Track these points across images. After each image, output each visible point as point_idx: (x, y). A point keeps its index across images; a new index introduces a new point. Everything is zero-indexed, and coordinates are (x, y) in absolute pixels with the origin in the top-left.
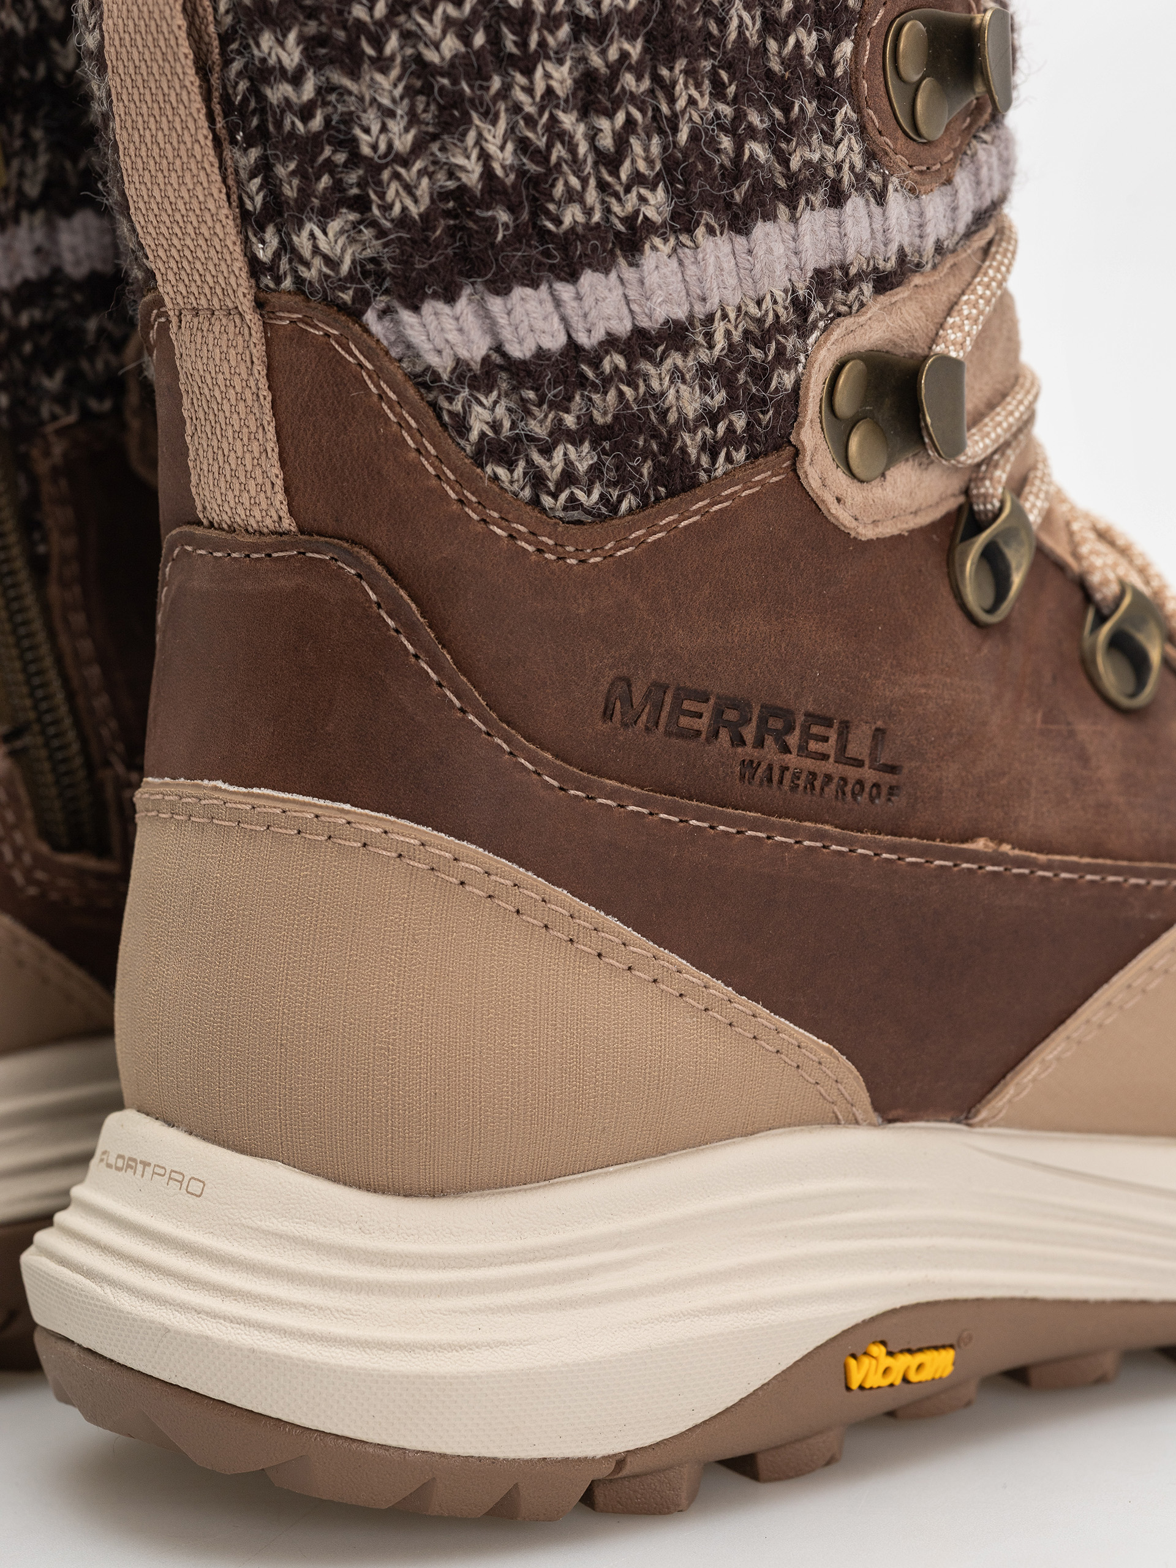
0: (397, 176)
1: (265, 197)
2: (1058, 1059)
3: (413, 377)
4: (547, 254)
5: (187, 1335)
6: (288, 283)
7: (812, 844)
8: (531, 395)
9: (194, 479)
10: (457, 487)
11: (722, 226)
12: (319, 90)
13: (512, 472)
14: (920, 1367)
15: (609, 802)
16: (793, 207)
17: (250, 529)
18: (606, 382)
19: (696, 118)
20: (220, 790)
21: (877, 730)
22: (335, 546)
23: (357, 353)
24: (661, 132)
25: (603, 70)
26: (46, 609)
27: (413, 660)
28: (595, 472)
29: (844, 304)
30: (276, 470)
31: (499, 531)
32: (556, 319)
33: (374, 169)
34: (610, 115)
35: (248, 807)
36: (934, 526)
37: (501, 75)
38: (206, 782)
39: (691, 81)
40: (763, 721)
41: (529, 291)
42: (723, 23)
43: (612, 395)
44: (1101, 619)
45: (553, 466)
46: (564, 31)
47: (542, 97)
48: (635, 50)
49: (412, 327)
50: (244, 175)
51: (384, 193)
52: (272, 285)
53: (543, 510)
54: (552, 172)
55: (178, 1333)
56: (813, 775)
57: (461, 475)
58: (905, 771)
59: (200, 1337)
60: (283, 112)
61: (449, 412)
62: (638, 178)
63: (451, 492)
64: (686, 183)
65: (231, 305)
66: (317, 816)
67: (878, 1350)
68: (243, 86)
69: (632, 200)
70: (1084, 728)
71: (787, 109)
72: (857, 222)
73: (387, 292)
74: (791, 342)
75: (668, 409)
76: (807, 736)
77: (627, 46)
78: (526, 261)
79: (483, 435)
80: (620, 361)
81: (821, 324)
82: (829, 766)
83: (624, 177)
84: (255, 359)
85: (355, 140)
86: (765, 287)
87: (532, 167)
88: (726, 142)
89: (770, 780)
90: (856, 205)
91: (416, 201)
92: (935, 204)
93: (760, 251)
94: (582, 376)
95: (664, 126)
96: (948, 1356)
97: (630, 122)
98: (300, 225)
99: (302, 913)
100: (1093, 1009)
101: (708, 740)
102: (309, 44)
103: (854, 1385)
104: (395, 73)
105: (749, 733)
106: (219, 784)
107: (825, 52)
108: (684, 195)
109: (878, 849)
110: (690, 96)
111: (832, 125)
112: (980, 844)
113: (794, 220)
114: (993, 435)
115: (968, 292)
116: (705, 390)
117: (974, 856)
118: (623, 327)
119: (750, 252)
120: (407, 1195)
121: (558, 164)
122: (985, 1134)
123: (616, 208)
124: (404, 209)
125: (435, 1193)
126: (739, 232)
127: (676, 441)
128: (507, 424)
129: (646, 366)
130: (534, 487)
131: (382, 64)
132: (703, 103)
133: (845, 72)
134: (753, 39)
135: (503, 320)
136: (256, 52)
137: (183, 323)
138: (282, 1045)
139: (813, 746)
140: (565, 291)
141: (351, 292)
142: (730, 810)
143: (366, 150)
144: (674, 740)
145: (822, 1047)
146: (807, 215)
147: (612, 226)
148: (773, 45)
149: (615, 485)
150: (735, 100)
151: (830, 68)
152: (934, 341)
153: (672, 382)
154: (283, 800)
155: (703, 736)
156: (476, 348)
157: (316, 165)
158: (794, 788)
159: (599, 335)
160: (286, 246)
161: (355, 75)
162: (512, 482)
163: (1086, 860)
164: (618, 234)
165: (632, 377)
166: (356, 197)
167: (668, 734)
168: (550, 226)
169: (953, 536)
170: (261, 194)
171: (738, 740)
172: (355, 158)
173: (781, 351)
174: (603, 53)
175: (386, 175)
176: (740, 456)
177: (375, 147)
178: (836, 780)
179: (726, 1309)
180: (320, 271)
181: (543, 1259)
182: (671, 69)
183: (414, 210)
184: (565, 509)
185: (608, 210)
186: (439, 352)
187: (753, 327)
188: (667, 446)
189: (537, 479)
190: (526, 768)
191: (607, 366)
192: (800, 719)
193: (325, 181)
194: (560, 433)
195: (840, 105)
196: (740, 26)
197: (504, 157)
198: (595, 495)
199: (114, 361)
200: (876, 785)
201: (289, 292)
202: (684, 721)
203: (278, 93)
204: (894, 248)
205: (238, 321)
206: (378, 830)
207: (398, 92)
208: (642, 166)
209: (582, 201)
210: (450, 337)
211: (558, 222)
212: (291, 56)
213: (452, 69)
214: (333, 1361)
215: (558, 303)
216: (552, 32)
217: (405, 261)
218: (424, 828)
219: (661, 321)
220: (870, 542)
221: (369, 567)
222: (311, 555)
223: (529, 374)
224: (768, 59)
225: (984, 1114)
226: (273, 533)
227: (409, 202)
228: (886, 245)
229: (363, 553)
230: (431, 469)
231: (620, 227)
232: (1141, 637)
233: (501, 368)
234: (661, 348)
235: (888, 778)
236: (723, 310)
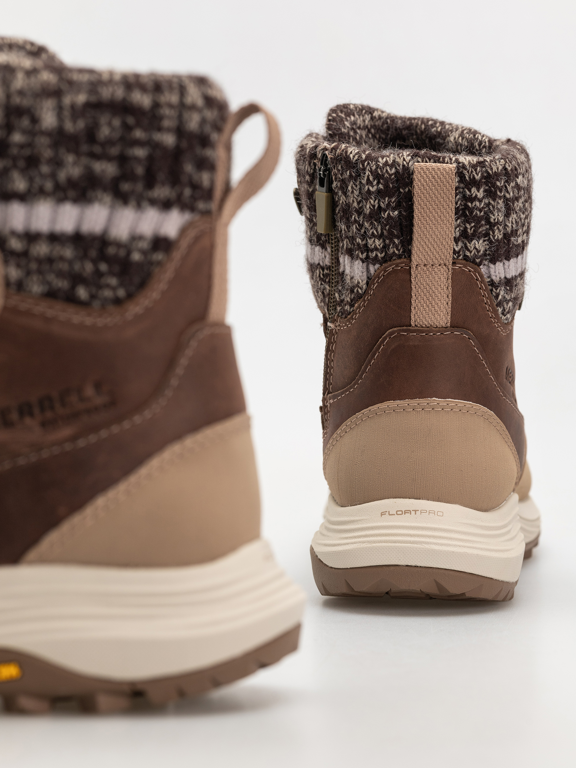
0: (498, 228)
3: (488, 282)
6: (462, 257)
8: (509, 288)
12: (485, 204)
13: (500, 309)
15: (508, 400)
17: (435, 326)
20: (436, 400)
22: (463, 330)
23: (477, 276)
27: (482, 361)
31: (496, 325)
32: (514, 267)
33: (493, 226)
35: (445, 404)
37: (515, 202)
41: (513, 260)
45: (507, 308)
49: (492, 269)
51: (494, 232)
52: (457, 257)
53: (502, 320)
57: (493, 310)
60: (474, 210)
63: (490, 314)
66: (464, 406)
68: (459, 202)
73: (488, 259)
84: (449, 278)
85: (490, 218)
99: (463, 433)
102: (485, 192)
130: (502, 314)
131: (500, 198)
135: (507, 268)
136: (468, 193)
137: (419, 268)
138: (461, 470)
141: (480, 259)
149: (511, 313)
154: (455, 402)
156: (503, 275)
157: (479, 225)
160: (465, 247)
161: (494, 200)
162: (500, 312)
166: (487, 233)
170: (460, 232)
172: (489, 222)
180: (473, 253)
183: (499, 238)
184: (505, 320)
186: (497, 276)
189: (503, 311)
190: (499, 391)
193: (481, 229)
197: (514, 223)
201: (462, 260)
203: (473, 204)
205: (445, 266)
207: (502, 206)
210: (500, 272)
211: (517, 242)
213: (511, 201)
217: (497, 251)
221: (472, 336)
222: (455, 333)
223: (510, 282)
226: (444, 327)
227: (499, 235)
229: (469, 332)
230: (488, 308)
233: (505, 281)
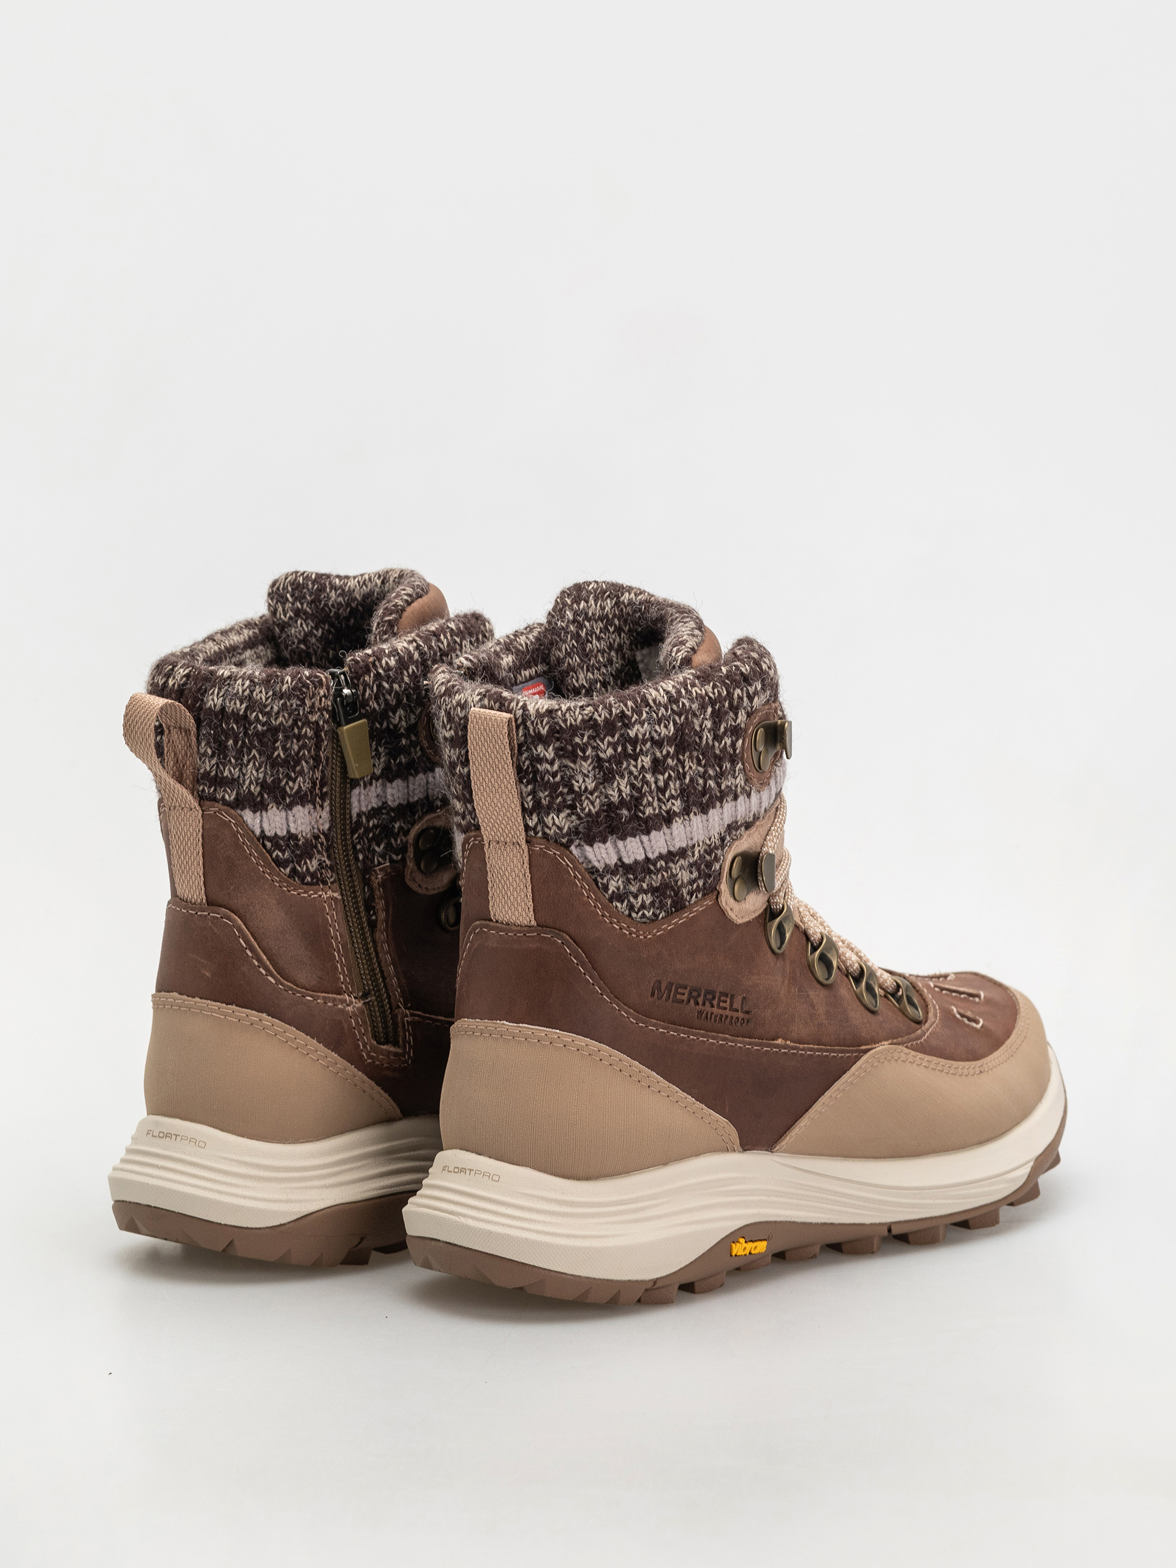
0: (587, 798)
1: (533, 803)
2: (805, 1126)
3: (587, 869)
4: (640, 825)
5: (500, 1234)
6: (540, 834)
7: (722, 1042)
8: (632, 876)
9: (491, 904)
10: (602, 910)
11: (698, 812)
12: (560, 767)
13: (622, 905)
14: (756, 1247)
15: (653, 1028)
16: (721, 803)
17: (516, 924)
18: (658, 871)
19: (692, 773)
20: (505, 1025)
21: (743, 997)
22: (554, 932)
23: (567, 861)
24: (679, 779)
25: (661, 758)
26: (374, 942)
27: (583, 975)
28: (652, 903)
29: (735, 836)
30: (531, 903)
31: (616, 926)
32: (641, 848)
33: (578, 796)
34: (663, 774)
35: (518, 1031)
36: (759, 916)
37: (626, 761)
38: (498, 1022)
39: (690, 760)
40: (705, 996)
41: (633, 839)
42: (701, 738)
43: (660, 876)
44: (814, 949)
45: (637, 903)
46: (649, 745)
47: (640, 769)
48: (672, 750)
49: (589, 852)
50: (524, 795)
51: (582, 804)
52: (533, 835)
53: (632, 918)
54: (643, 796)
55: (496, 1233)
56: (722, 1016)
57: (604, 906)
58: (753, 1013)
59: (505, 1234)
60: (545, 774)
61: (601, 883)
62: (672, 797)
63: (599, 912)
64: (688, 797)
65: (515, 841)
66: (546, 1035)
67: (742, 1240)
68: (527, 763)
69: (669, 804)
70: (812, 993)
71: (721, 768)
72: (741, 805)
73: (580, 839)
74: (719, 852)
75: (678, 880)
76: (720, 1001)
77: (669, 749)
78: (633, 828)
79: (613, 892)
80: (663, 863)
81: (728, 844)
82: (727, 1012)
83: (667, 796)
84: (525, 862)
85: (573, 785)
86: (712, 833)
87: (636, 794)
88: (701, 781)
89: (707, 1018)
90: (741, 799)
91: (594, 807)
92: (765, 795)
93: (711, 820)
94: (649, 869)
95: (681, 777)
96: (765, 1243)
97: (670, 775)
98: (548, 814)
100: (818, 1106)
101: (687, 1004)
102: (556, 750)
103: (734, 1255)
104: (589, 761)
105: (700, 1000)
106: (505, 1022)
107: (733, 745)
108: (687, 801)
109: (745, 1043)
110: (690, 766)
111: (735, 771)
112: (779, 1041)
113: (722, 807)
114: (780, 879)
115: (774, 825)
116: (691, 873)
117: (777, 1046)
118: (664, 851)
119: (707, 821)
120: (578, 1179)
121: (645, 793)
122: (778, 1156)
123: (664, 807)
124: (590, 810)
125: (587, 1178)
126: (704, 813)
127: (680, 891)
128: (622, 887)
129: (671, 865)
130: (629, 910)
131: (585, 759)
132: (694, 768)
133: (740, 751)
134: (710, 742)
135: (622, 850)
136: (535, 751)
137: (491, 846)
139: (722, 1004)
140: (645, 838)
141: (566, 839)
142: (694, 1030)
143: (577, 789)
144: (675, 1004)
145: (725, 1121)
146: (726, 805)
147: (662, 814)
148: (717, 744)
149: (657, 908)
150: (705, 766)
151: (735, 750)
152: (763, 846)
153: (680, 870)
154: (532, 1029)
155: (685, 1002)
156: (613, 860)
157: (557, 793)
158: (715, 1021)
159: (656, 854)
160: (541, 821)
161: (574, 762)
162: (621, 908)
163: (816, 1047)
164: (663, 816)
165: (667, 869)
166: (570, 804)
167: (673, 1001)
168: (641, 815)
169: (765, 919)
170: (532, 802)
171: (697, 1004)
172: (571, 790)
173: (716, 856)
174: (661, 752)
175: (583, 798)
176: (700, 896)
177: (580, 788)
178: (729, 1017)
179: (693, 1223)
180: (555, 831)
181: (628, 1204)
182: (684, 756)
183: (593, 811)
184: (641, 918)
185: (660, 808)
186: (599, 861)
187: (707, 848)
188: (676, 894)
189: (631, 907)
190: (624, 1016)
191: (658, 865)
192: (718, 994)
193: (560, 799)
194: (641, 890)
195: (738, 764)
196: (707, 739)
197: (626, 790)
198: (651, 913)
199: (404, 839)
200: (743, 1019)
201: (540, 838)
202: (678, 996)
203: (543, 767)
204: (752, 813)
205: (518, 847)
206: (570, 1040)
207: (590, 769)
208: (673, 792)
209: (653, 806)
210: (604, 856)
211: (644, 813)
212: (550, 754)
213: (609, 761)
214: (557, 1243)
215: (642, 842)
216: (644, 745)
217: (589, 829)
218: (587, 1039)
219: (678, 848)
220: (740, 924)
221: (568, 940)
222: (543, 935)
223: (631, 869)
224: (715, 749)
225: (777, 1148)
226: (526, 926)
227: (592, 808)
228: (749, 812)
229: (564, 935)
230: (592, 904)
231: (665, 814)
232: (829, 955)
233: (621, 866)
234: (677, 858)
235: (747, 1016)
236: (698, 843)
